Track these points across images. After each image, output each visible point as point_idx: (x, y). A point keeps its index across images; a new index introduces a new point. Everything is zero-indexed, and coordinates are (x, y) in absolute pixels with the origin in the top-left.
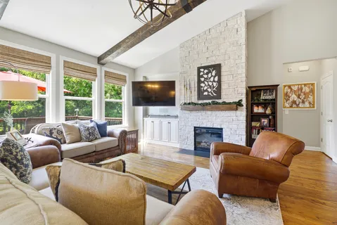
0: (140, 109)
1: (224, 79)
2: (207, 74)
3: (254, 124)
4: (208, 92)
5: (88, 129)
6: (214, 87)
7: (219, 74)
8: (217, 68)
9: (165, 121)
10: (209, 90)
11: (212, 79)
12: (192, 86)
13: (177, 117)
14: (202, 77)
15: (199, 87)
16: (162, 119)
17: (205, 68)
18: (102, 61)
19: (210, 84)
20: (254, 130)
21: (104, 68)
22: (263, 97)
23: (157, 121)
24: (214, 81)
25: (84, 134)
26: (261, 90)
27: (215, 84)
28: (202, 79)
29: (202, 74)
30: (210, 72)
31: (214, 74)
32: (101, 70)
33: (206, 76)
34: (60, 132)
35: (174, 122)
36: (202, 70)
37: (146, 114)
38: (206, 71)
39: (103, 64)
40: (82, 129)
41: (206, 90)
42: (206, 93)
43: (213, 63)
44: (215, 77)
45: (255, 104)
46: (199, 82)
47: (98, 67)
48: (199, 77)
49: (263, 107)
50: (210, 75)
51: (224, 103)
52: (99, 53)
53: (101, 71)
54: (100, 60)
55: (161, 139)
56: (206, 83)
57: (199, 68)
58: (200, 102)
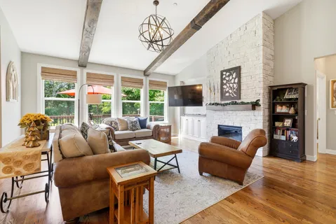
0: (178, 109)
1: (243, 80)
2: (229, 76)
3: (278, 124)
4: (229, 93)
5: (132, 122)
6: (234, 88)
7: (239, 76)
8: (237, 70)
9: (196, 119)
10: (230, 91)
11: (232, 81)
12: (216, 88)
13: (205, 115)
14: (225, 79)
15: (222, 88)
16: (194, 118)
17: (227, 71)
18: (146, 74)
19: (231, 85)
20: (279, 131)
21: (149, 78)
22: (287, 96)
23: (190, 119)
24: (234, 83)
25: (130, 125)
26: (286, 89)
27: (235, 85)
28: (225, 82)
29: (224, 76)
30: (231, 74)
31: (234, 76)
32: (146, 79)
33: (227, 79)
34: (116, 124)
35: (203, 120)
36: (224, 73)
37: (183, 113)
38: (228, 74)
39: (148, 76)
40: (129, 122)
41: (228, 92)
42: (227, 94)
43: (234, 66)
44: (235, 79)
45: (278, 103)
46: (222, 84)
47: (144, 78)
48: (222, 79)
49: (287, 107)
50: (231, 77)
51: (243, 103)
52: (144, 68)
53: (146, 81)
54: (145, 73)
55: (193, 134)
56: (228, 85)
57: (222, 72)
58: (223, 102)
